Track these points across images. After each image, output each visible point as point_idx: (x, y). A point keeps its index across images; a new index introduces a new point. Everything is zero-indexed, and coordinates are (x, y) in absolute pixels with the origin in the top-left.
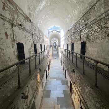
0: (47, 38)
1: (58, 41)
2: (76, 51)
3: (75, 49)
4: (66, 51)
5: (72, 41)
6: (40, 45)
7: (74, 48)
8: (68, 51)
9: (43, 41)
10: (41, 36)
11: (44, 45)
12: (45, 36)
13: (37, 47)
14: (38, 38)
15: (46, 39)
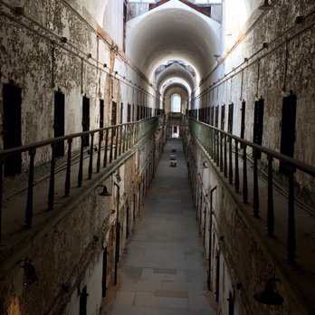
0: (113, 49)
1: (198, 79)
2: (308, 152)
3: (303, 137)
4: (249, 150)
5: (285, 78)
6: (50, 95)
7: (298, 134)
8: (257, 154)
9: (80, 71)
10: (66, 33)
11: (86, 102)
12: (100, 36)
13: (26, 107)
14: (43, 46)
15: (104, 55)
